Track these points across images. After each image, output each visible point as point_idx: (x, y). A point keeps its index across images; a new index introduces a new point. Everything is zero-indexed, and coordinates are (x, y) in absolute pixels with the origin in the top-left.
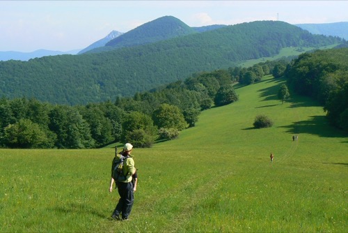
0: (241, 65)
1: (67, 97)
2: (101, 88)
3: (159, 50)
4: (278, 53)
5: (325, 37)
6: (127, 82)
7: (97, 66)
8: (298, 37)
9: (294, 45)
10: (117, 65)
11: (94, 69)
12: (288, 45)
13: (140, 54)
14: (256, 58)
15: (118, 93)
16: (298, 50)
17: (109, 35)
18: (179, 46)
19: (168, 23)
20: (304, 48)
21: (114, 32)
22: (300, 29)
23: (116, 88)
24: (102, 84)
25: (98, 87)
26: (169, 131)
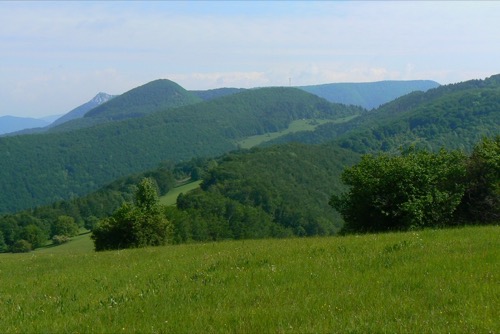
0: (241, 143)
1: (27, 186)
2: (69, 175)
3: (141, 127)
4: (287, 127)
5: (344, 106)
6: (101, 166)
7: (65, 149)
8: (312, 106)
9: (308, 117)
10: (90, 146)
11: (61, 152)
12: (301, 117)
13: (119, 133)
14: (259, 133)
15: (90, 180)
16: (311, 124)
17: (95, 98)
18: (166, 122)
19: (162, 89)
20: (317, 121)
21: (101, 95)
22: (316, 97)
23: (87, 174)
24: (70, 170)
25: (65, 173)
26: (58, 238)
